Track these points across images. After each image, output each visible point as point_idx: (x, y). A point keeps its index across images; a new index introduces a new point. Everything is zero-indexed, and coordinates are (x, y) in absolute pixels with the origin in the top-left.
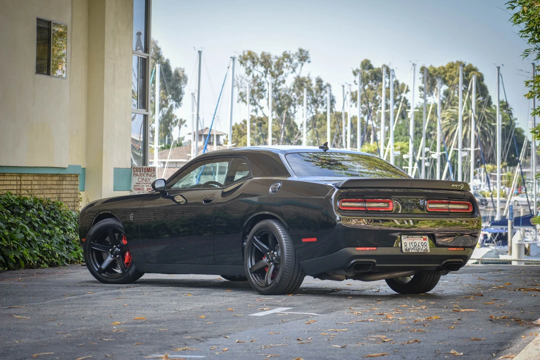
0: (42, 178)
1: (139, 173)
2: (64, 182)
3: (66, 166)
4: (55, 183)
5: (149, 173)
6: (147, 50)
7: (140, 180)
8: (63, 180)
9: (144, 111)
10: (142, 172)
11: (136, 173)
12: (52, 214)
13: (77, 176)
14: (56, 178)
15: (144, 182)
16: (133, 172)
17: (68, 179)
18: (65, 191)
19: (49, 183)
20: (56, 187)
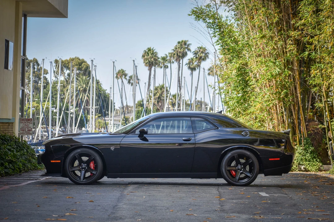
0: (4, 125)
1: (23, 121)
2: (10, 127)
3: (11, 118)
4: (7, 127)
5: (29, 122)
6: (24, 54)
7: (24, 125)
8: (9, 126)
9: (22, 88)
10: (25, 121)
11: (22, 121)
12: (17, 144)
13: (13, 124)
14: (7, 125)
15: (26, 126)
16: (20, 121)
17: (11, 125)
18: (10, 131)
19: (5, 127)
20: (7, 129)
